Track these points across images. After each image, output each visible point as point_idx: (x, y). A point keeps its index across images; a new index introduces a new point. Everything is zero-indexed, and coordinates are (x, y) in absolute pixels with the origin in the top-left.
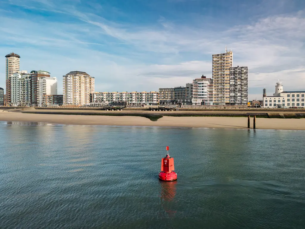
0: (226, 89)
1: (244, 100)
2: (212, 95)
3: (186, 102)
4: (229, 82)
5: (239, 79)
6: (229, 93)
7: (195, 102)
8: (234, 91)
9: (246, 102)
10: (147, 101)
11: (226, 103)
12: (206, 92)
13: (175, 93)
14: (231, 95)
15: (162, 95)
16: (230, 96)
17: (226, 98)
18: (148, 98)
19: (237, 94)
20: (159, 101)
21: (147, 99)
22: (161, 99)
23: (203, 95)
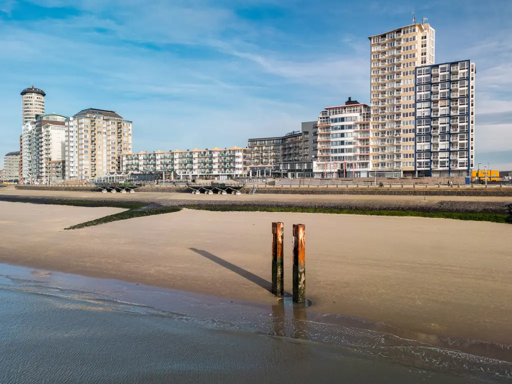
0: (404, 130)
1: (460, 160)
2: (368, 149)
3: (298, 170)
4: (413, 110)
5: (443, 99)
6: (413, 143)
7: (322, 171)
8: (428, 136)
9: (466, 168)
10: (223, 170)
11: (405, 172)
12: (350, 143)
13: (284, 149)
14: (418, 148)
15: (256, 154)
16: (416, 152)
17: (406, 156)
18: (225, 163)
19: (437, 145)
20: (248, 169)
21: (223, 164)
22: (252, 166)
23: (342, 151)
